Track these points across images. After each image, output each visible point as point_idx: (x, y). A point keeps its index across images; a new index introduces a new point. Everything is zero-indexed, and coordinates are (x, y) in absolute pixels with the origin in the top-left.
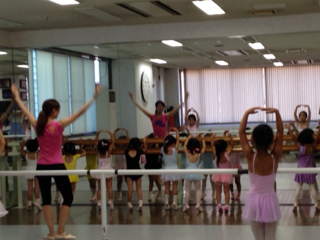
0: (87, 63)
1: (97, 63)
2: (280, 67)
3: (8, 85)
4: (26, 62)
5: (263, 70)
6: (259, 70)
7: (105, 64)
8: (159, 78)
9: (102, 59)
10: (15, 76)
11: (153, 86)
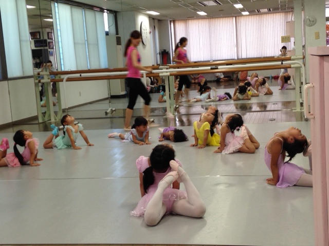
0: (98, 14)
1: (105, 14)
2: (246, 15)
3: (38, 37)
4: (51, 16)
5: (234, 18)
6: (231, 19)
7: (112, 16)
8: (155, 27)
9: (110, 11)
10: (44, 30)
11: (150, 33)
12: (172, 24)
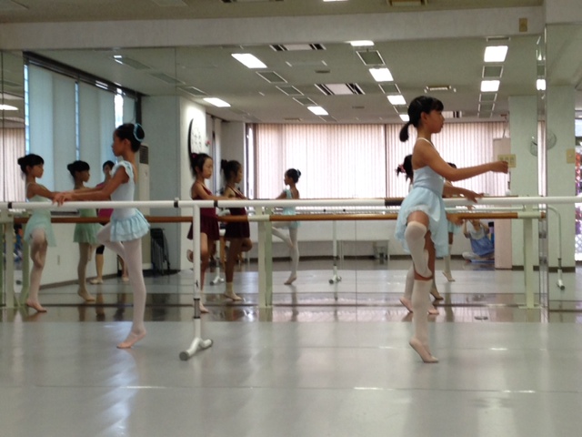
1: (119, 99)
5: (383, 128)
8: (214, 135)
9: (128, 92)
11: (207, 144)
12: (251, 131)
